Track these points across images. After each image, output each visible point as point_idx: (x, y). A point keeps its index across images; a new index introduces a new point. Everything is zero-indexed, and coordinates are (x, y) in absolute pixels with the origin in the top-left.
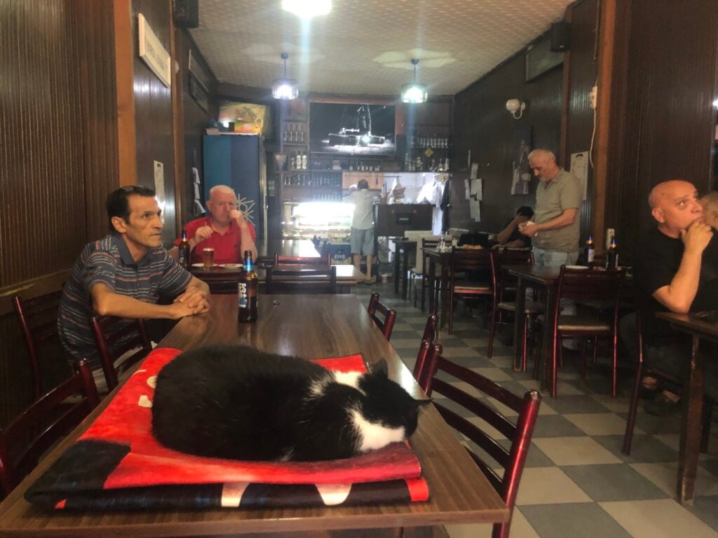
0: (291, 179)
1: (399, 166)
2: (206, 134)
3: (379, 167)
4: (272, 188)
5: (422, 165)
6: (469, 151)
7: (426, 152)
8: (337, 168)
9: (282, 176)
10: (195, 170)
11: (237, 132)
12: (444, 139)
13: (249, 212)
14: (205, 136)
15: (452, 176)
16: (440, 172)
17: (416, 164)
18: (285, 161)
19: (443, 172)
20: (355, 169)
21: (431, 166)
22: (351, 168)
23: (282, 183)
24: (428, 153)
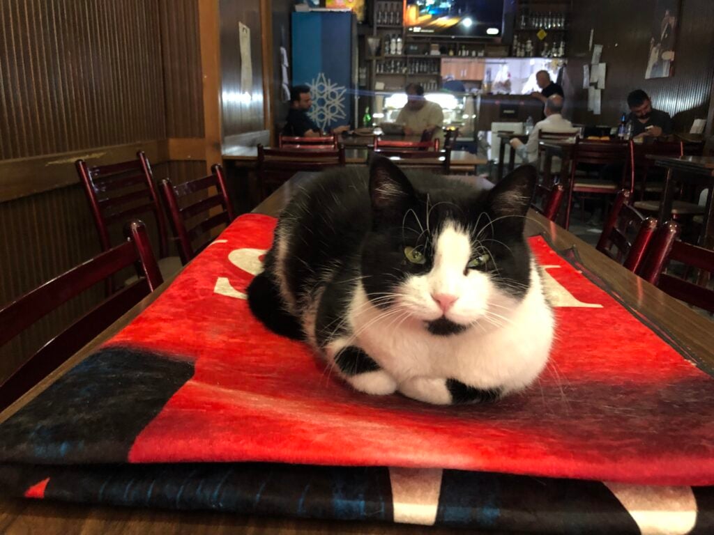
0: (385, 65)
1: (506, 51)
2: (294, 11)
3: (483, 51)
4: (363, 76)
5: (533, 50)
6: (592, 31)
7: (539, 34)
8: (435, 53)
9: (374, 62)
10: (283, 51)
11: (329, 8)
12: (561, 18)
13: (340, 99)
14: (293, 14)
15: (566, 62)
16: (554, 57)
17: (525, 49)
18: (378, 45)
19: (557, 57)
20: (456, 55)
21: (542, 50)
22: (451, 53)
23: (374, 70)
24: (541, 35)
